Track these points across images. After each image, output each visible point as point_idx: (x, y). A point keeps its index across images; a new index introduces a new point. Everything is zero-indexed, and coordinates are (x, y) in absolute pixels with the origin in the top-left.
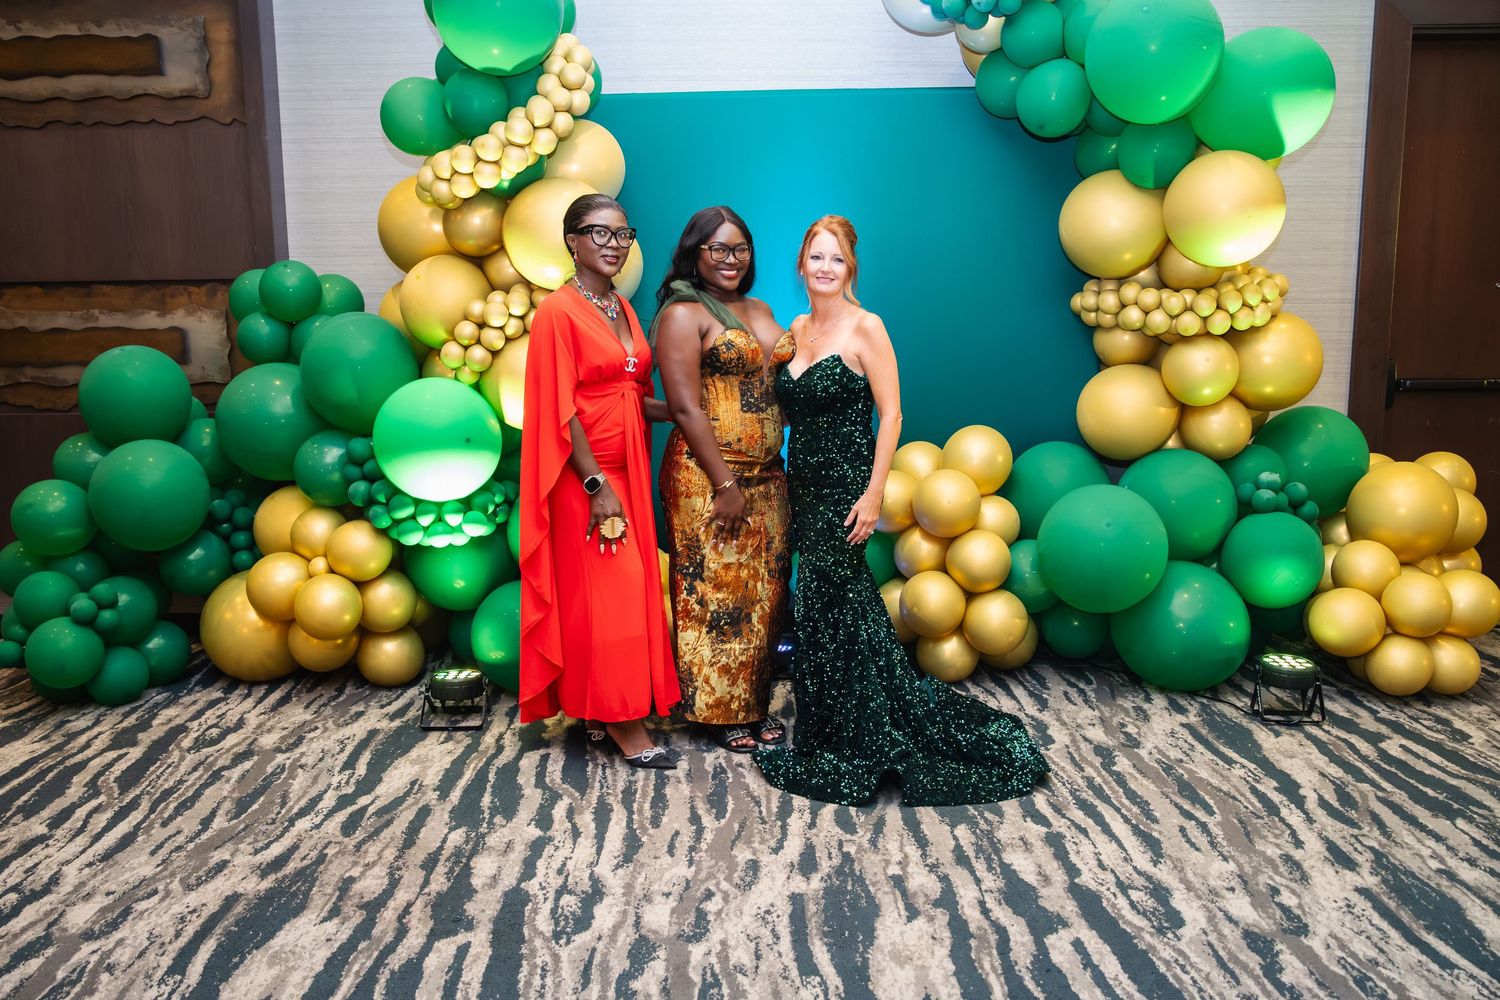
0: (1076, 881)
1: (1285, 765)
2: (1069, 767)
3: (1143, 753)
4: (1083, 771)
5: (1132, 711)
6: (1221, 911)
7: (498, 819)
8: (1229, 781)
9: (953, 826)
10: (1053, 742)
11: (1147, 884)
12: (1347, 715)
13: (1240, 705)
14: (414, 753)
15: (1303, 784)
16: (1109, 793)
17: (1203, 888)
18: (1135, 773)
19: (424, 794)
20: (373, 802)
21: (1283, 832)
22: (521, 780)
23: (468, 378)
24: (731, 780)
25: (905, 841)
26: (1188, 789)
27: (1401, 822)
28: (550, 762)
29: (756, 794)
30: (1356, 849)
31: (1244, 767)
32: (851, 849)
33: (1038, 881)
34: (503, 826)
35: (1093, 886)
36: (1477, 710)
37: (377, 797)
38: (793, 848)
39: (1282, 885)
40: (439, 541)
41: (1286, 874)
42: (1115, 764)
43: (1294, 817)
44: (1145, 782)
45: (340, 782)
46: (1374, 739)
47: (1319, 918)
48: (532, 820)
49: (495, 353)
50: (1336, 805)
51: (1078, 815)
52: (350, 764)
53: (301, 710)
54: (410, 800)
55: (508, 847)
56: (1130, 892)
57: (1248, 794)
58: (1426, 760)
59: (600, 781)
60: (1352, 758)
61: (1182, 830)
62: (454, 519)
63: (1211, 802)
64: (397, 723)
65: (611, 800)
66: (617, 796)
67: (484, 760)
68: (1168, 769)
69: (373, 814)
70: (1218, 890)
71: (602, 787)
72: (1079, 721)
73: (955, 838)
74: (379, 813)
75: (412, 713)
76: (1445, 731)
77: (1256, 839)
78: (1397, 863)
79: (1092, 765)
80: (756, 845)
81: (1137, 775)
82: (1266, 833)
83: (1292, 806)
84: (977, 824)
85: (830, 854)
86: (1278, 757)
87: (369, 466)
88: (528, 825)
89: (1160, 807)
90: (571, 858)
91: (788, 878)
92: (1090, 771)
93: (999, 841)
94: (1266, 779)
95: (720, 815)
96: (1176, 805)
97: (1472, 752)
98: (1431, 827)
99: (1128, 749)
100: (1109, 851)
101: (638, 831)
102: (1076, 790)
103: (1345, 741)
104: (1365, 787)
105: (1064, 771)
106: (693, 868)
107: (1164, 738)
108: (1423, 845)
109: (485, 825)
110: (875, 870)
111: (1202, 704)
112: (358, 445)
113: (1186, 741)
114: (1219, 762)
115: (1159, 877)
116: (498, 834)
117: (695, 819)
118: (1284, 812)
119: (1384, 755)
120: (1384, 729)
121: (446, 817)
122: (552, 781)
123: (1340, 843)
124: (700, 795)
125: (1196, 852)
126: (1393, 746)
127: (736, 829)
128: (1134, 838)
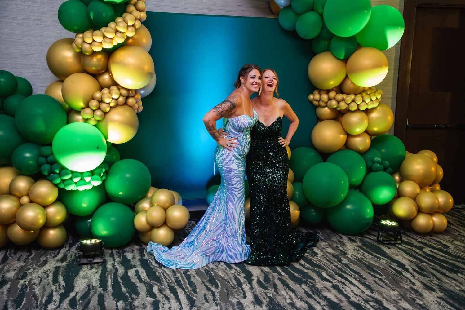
0: (350, 300)
1: (397, 258)
2: (327, 262)
3: (349, 256)
4: (333, 263)
5: (337, 242)
6: (401, 307)
7: (133, 296)
8: (382, 265)
9: (300, 285)
10: (318, 254)
11: (373, 300)
12: (408, 241)
13: (372, 238)
14: (81, 274)
15: (406, 264)
16: (345, 270)
17: (391, 300)
18: (350, 263)
19: (96, 289)
20: (76, 295)
21: (407, 280)
22: (133, 281)
23: (93, 122)
24: (213, 274)
25: (287, 290)
26: (369, 267)
27: (441, 275)
28: (140, 273)
29: (225, 279)
30: (432, 285)
31: (384, 259)
32: (271, 295)
33: (338, 301)
34: (138, 298)
35: (356, 301)
36: (446, 237)
37: (77, 293)
38: (250, 296)
39: (415, 297)
40: (81, 188)
41: (415, 294)
42: (342, 261)
43: (408, 276)
44: (354, 266)
45: (56, 289)
46: (421, 248)
47: (431, 307)
48: (147, 295)
49: (106, 113)
50: (419, 270)
51: (339, 278)
52: (55, 281)
53: (17, 262)
54: (92, 293)
55: (144, 306)
56: (369, 303)
57: (390, 268)
58: (439, 255)
59: (164, 279)
60: (416, 255)
61: (375, 281)
62: (88, 179)
63: (379, 271)
64: (65, 264)
65: (173, 285)
66: (174, 283)
67: (113, 274)
68: (360, 261)
69: (80, 299)
70: (396, 300)
71: (167, 281)
72: (322, 246)
73: (303, 289)
74: (83, 298)
75: (69, 259)
76: (441, 245)
77: (400, 283)
78: (446, 288)
79: (335, 262)
80: (236, 296)
81: (351, 264)
82: (402, 281)
83: (405, 272)
84: (308, 284)
85: (264, 297)
86: (393, 256)
87: (50, 158)
88: (147, 297)
89: (364, 274)
90: (171, 307)
91: (254, 307)
92: (335, 263)
93: (318, 289)
94: (393, 263)
95: (217, 287)
96: (369, 273)
97: (452, 251)
98: (451, 276)
100: (355, 289)
101: (190, 295)
102: (334, 270)
103: (411, 249)
104: (425, 264)
106: (219, 306)
107: (353, 251)
108: (452, 282)
109: (129, 299)
110: (282, 301)
111: (359, 239)
112: (45, 150)
113: (361, 252)
114: (376, 258)
115: (376, 297)
116: (137, 301)
117: (209, 289)
118: (404, 274)
119: (425, 253)
120: (421, 245)
121: (111, 297)
122: (145, 280)
123: (426, 283)
124: (206, 280)
125: (383, 288)
126: (427, 250)
127: (226, 291)
128: (361, 285)
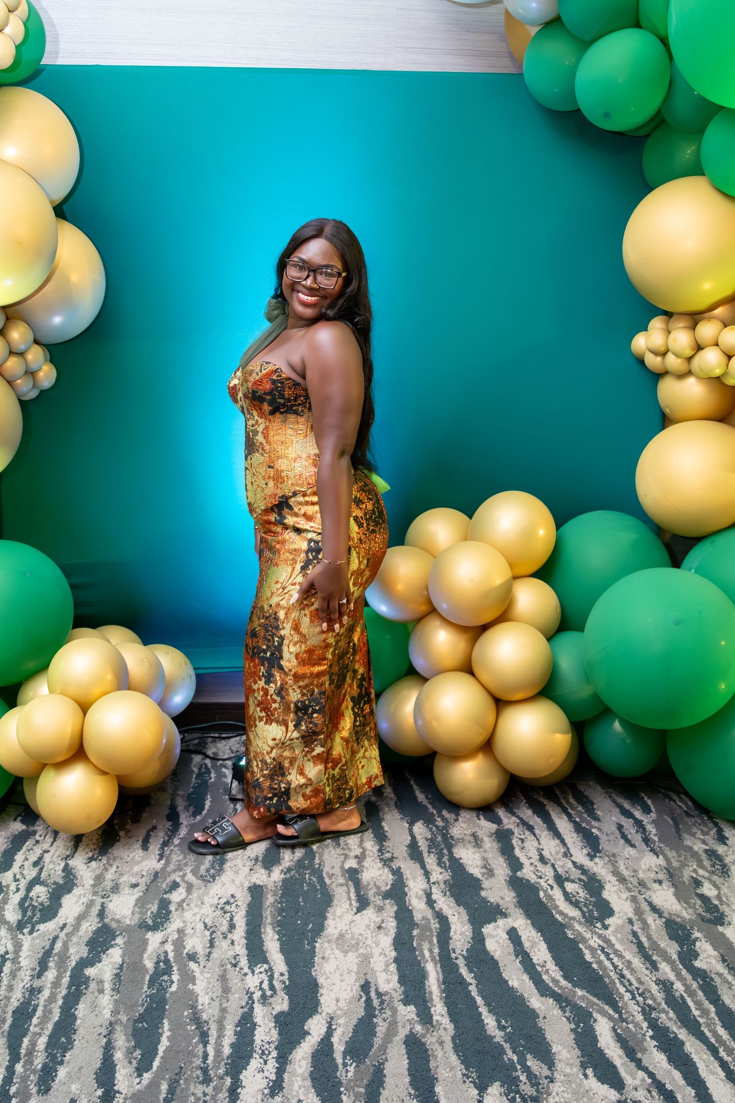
2: (637, 962)
3: (731, 932)
4: (657, 969)
10: (610, 913)
16: (697, 1014)
18: (725, 970)
24: (174, 988)
42: (696, 955)
51: (659, 1062)
72: (641, 875)
92: (665, 969)
99: (711, 926)
102: (651, 1008)
105: (633, 971)
